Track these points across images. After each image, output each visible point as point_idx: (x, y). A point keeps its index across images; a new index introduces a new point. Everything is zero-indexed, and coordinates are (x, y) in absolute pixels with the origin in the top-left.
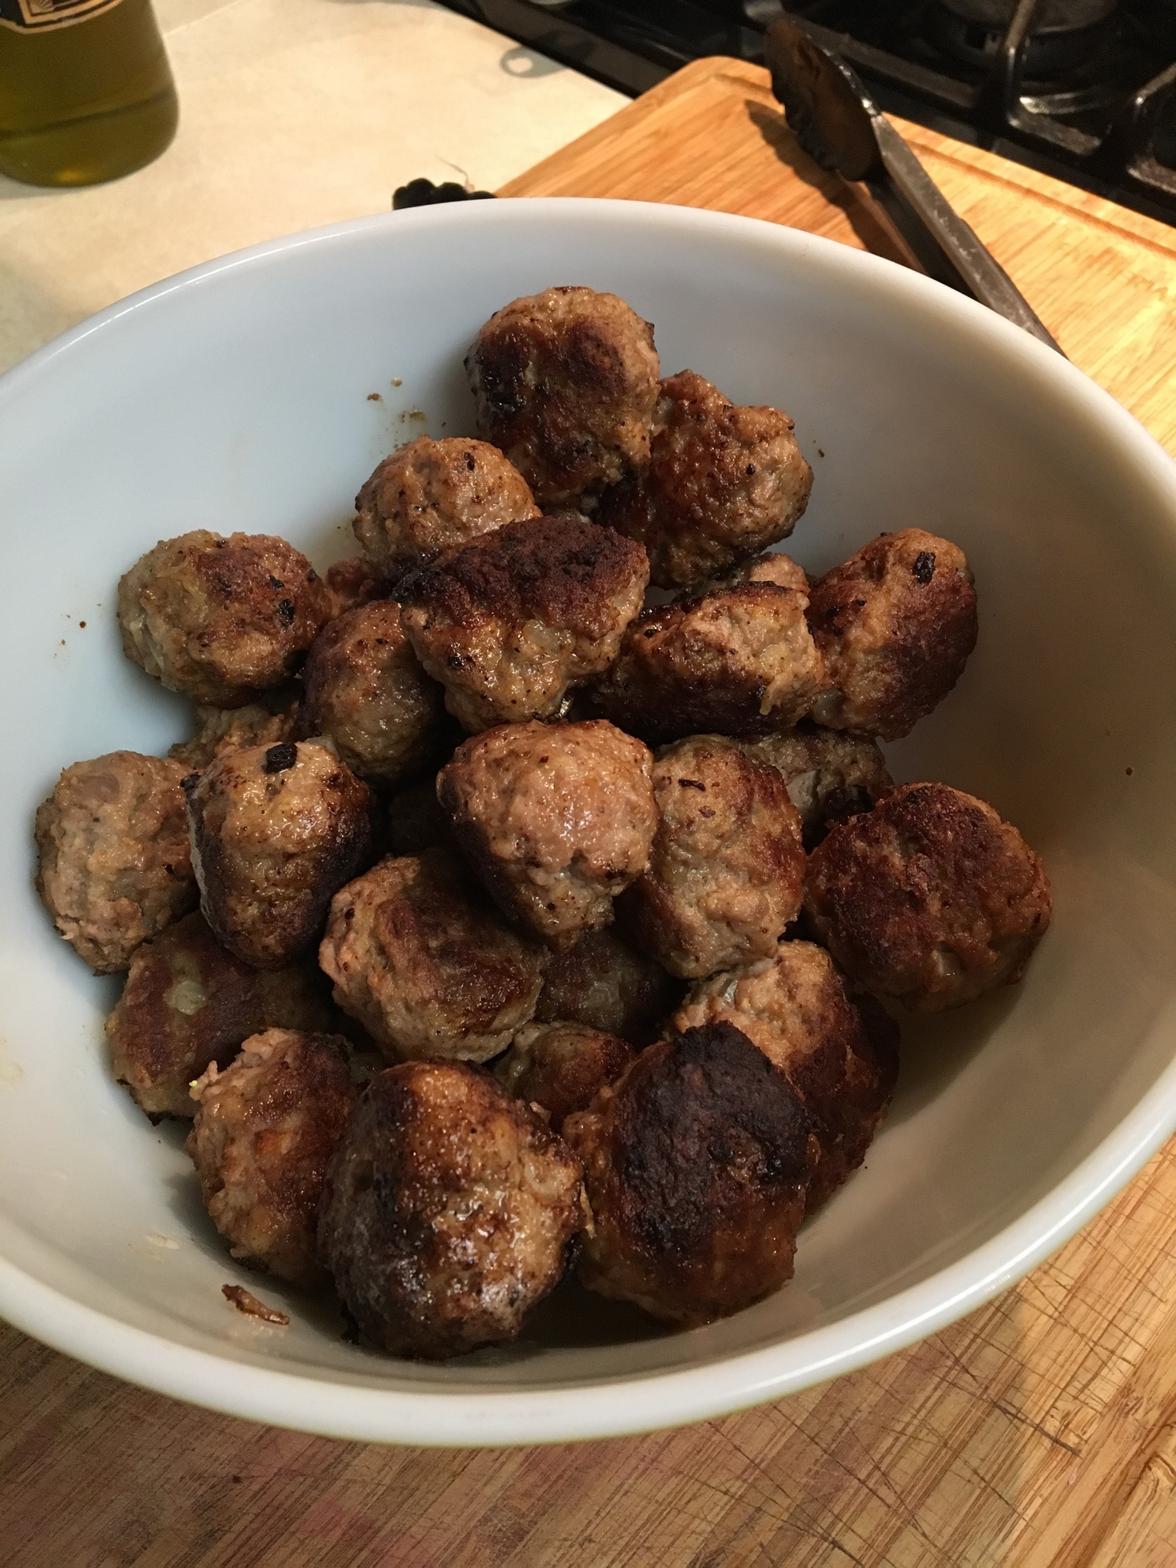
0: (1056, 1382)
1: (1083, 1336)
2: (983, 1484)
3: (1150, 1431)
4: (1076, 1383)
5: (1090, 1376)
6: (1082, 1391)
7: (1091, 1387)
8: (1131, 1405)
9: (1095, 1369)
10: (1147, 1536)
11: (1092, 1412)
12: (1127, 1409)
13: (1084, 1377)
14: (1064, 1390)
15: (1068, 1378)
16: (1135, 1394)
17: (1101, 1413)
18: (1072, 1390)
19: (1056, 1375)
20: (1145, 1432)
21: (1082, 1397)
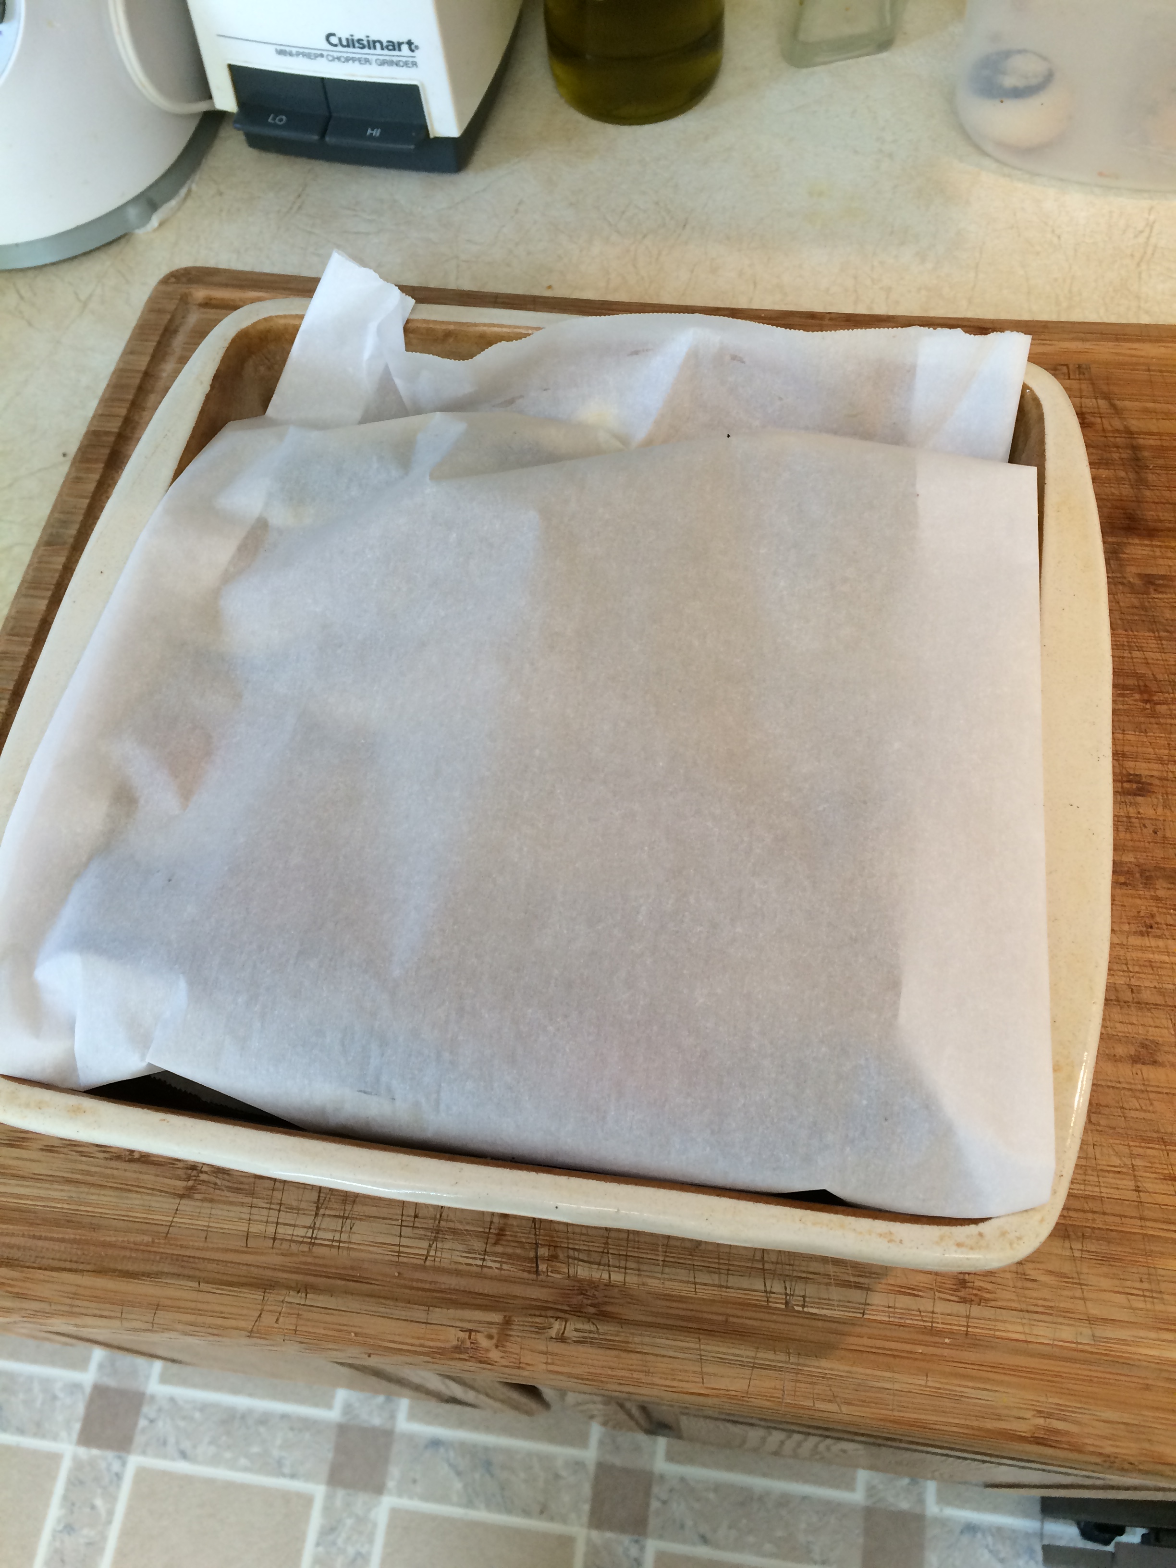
0: (570, 1241)
1: (607, 1243)
2: (487, 1230)
3: (582, 1312)
4: (576, 1253)
5: (586, 1259)
6: (575, 1259)
7: (580, 1263)
8: (588, 1293)
9: (592, 1260)
10: (518, 1336)
11: (566, 1271)
12: (584, 1292)
13: (582, 1256)
14: (568, 1248)
15: (577, 1247)
16: (596, 1293)
17: (569, 1276)
18: (571, 1253)
19: (574, 1240)
20: (578, 1310)
21: (571, 1261)
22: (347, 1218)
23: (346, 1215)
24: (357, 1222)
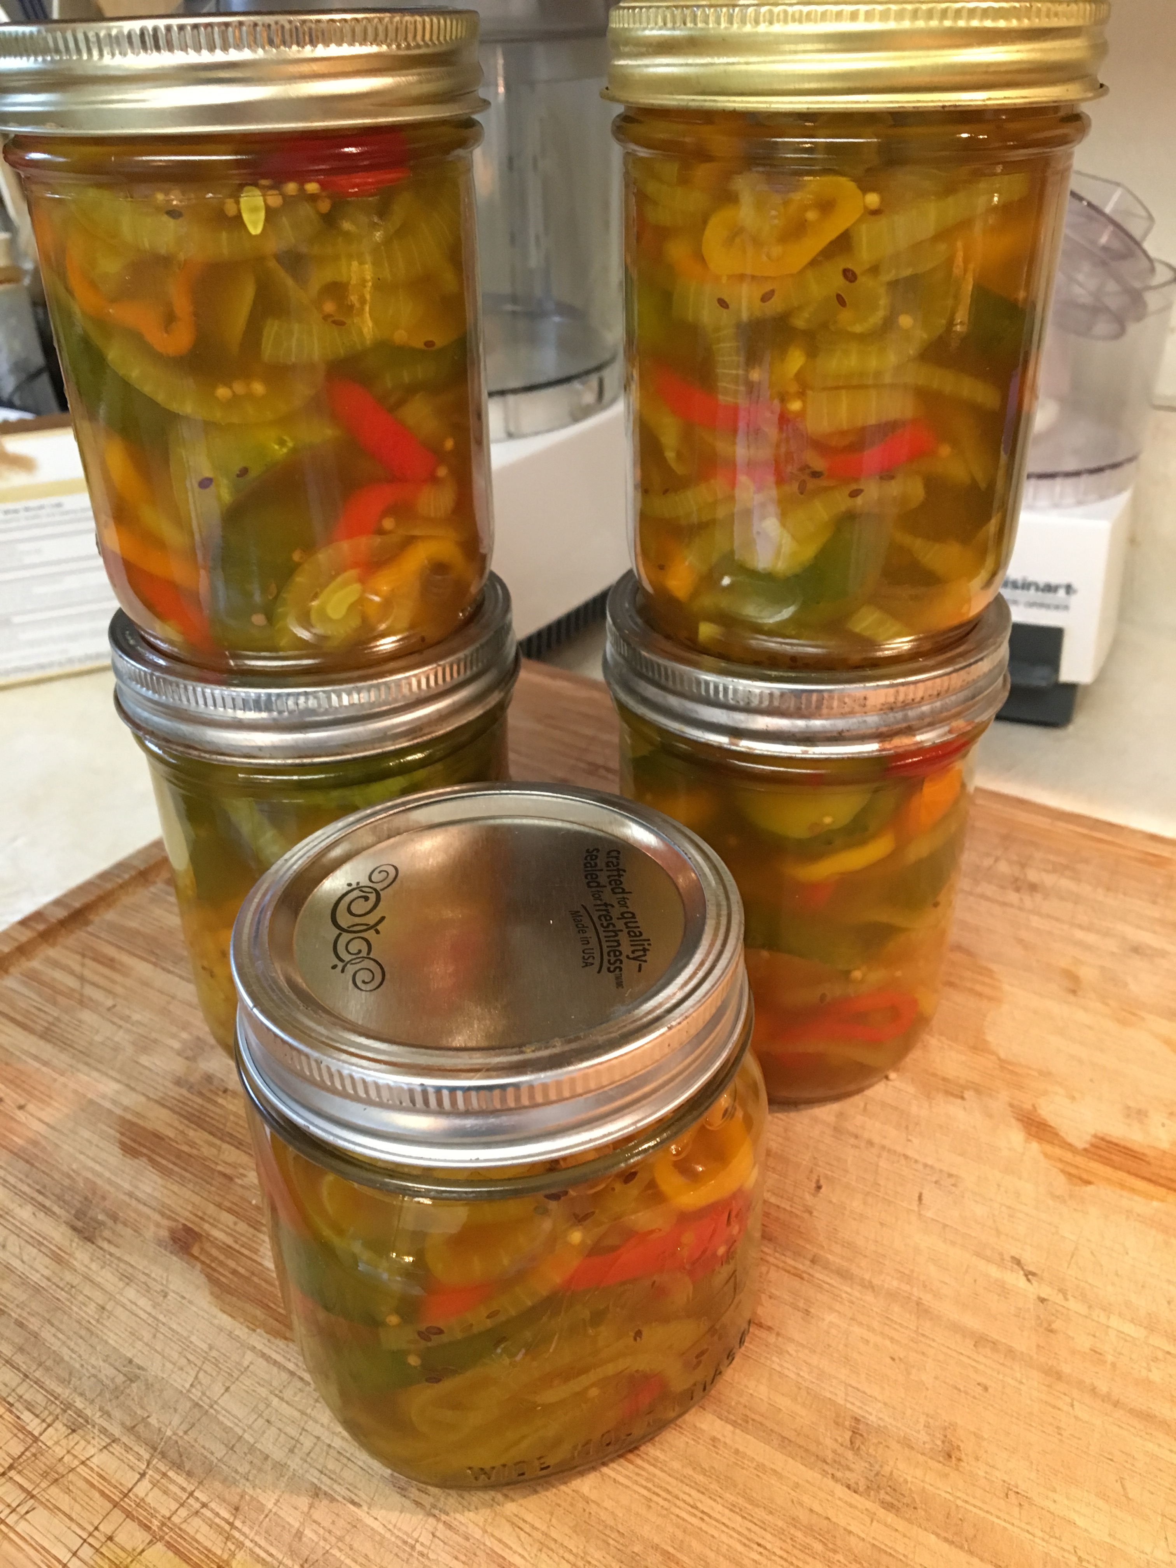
22: (33, 1497)
23: (35, 1492)
24: (40, 1510)
